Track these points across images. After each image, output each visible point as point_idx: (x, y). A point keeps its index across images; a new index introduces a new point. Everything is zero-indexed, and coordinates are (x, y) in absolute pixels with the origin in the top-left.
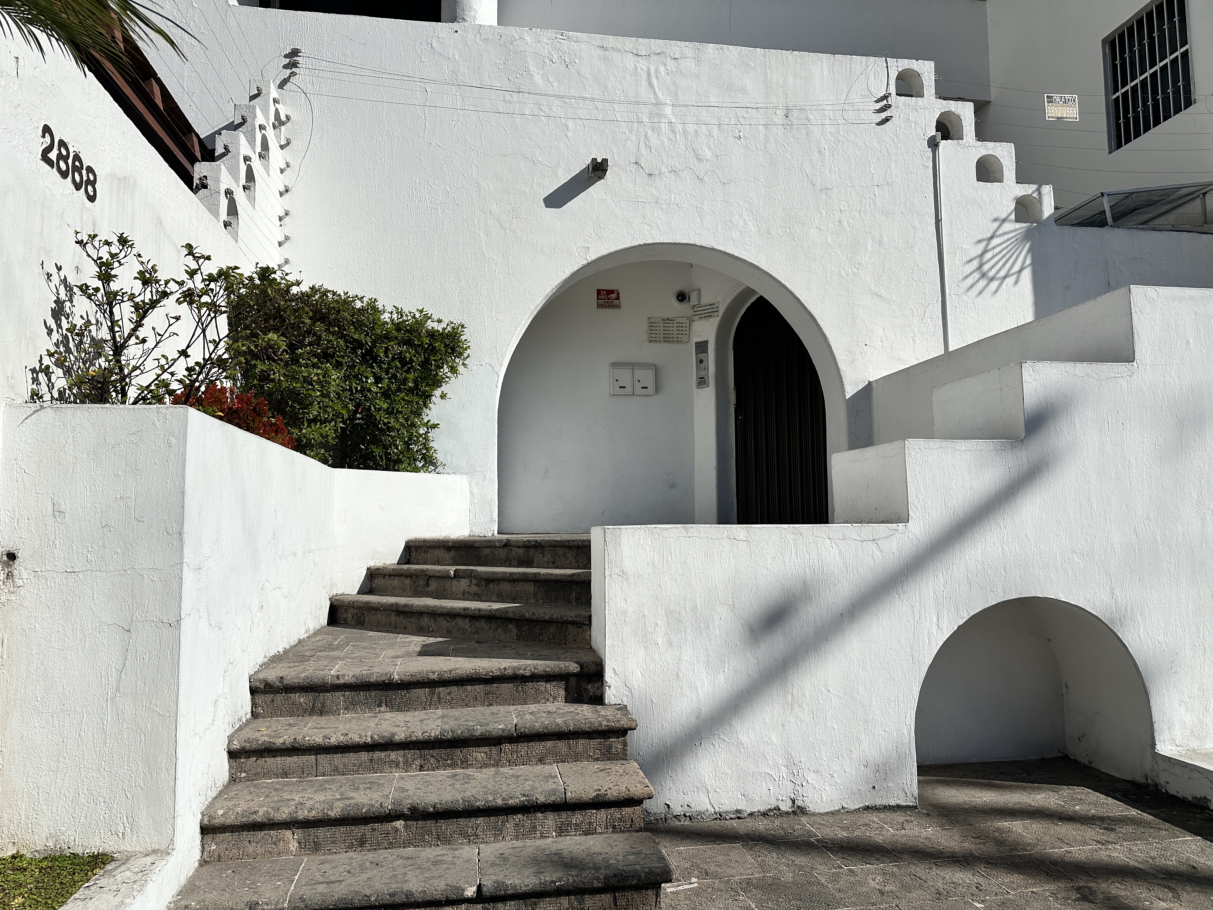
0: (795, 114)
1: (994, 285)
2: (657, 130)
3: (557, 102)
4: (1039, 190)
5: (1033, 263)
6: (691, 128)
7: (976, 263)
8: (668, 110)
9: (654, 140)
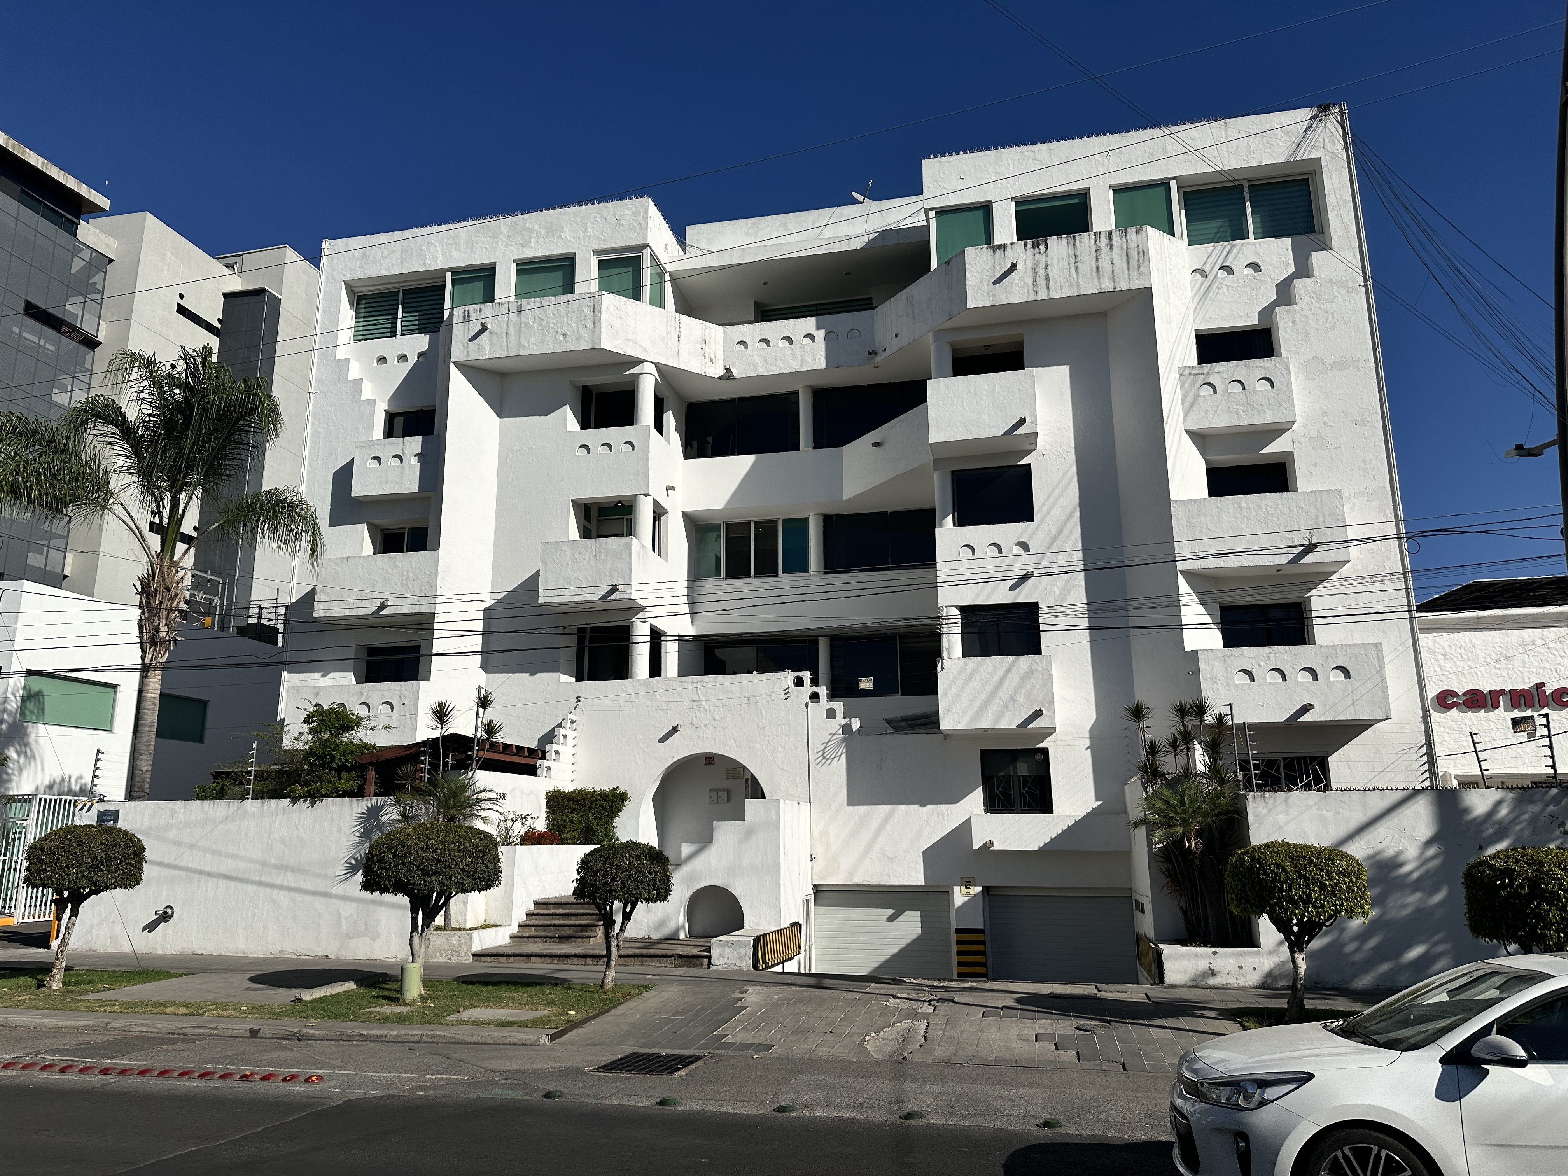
0: (752, 699)
1: (829, 761)
2: (699, 711)
3: (664, 704)
4: (850, 720)
5: (846, 752)
6: (712, 708)
7: (820, 754)
8: (704, 703)
9: (698, 714)
